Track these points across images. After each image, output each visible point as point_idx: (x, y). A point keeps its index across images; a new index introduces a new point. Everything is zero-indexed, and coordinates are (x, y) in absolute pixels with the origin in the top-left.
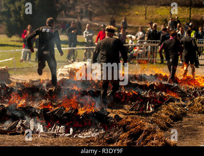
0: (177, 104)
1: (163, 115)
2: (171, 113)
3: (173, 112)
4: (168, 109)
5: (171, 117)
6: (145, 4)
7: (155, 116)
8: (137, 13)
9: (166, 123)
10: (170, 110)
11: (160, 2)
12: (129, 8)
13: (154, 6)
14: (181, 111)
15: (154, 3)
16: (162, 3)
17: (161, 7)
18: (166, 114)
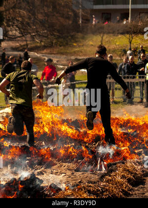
0: (137, 162)
1: (119, 179)
2: (129, 176)
3: (132, 173)
4: (125, 170)
5: (129, 180)
6: (100, 33)
7: (108, 181)
8: (91, 43)
9: (123, 190)
10: (128, 170)
11: (118, 30)
12: (83, 38)
13: (111, 35)
14: (143, 171)
15: (111, 31)
16: (120, 31)
17: (120, 36)
18: (123, 177)
